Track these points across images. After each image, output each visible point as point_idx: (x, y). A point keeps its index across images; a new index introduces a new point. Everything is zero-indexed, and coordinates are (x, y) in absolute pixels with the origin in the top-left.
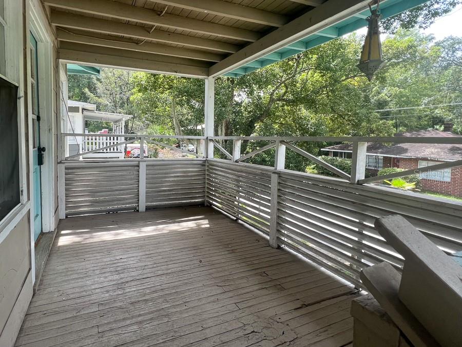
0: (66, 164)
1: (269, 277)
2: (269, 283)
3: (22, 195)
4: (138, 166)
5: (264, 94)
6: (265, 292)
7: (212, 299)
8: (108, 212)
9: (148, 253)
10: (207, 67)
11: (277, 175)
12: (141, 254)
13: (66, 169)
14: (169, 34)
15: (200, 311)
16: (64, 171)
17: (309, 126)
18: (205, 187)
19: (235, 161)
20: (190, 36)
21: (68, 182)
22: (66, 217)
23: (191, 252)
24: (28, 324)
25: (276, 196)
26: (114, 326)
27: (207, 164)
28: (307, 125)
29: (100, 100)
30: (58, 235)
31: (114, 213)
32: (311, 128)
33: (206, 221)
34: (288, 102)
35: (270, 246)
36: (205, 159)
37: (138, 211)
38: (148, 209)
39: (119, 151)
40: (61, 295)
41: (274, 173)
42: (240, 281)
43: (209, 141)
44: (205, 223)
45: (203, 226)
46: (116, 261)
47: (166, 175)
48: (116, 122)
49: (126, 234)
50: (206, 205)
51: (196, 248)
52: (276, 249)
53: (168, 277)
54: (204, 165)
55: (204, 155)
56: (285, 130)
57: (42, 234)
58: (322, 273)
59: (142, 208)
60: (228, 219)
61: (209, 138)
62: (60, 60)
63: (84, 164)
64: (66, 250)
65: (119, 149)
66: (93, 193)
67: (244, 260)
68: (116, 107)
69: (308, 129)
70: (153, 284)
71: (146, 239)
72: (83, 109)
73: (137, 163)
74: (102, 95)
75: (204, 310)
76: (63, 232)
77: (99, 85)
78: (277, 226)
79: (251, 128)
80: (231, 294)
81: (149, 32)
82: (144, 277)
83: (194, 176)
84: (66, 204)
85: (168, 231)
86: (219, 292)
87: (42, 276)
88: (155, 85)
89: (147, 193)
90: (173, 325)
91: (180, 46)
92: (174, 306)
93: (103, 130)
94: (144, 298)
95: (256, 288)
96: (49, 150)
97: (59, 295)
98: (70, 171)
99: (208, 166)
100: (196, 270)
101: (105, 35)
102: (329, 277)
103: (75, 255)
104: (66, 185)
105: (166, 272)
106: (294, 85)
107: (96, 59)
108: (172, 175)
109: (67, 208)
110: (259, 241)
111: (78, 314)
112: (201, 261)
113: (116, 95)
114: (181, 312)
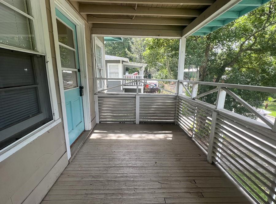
0: (98, 95)
1: (196, 184)
2: (194, 190)
3: (54, 115)
4: (135, 98)
5: (235, 46)
6: (188, 195)
7: (152, 191)
8: (120, 122)
9: (129, 151)
10: (181, 30)
11: (216, 113)
12: (125, 151)
13: (99, 97)
14: (148, 9)
15: (141, 197)
16: (97, 98)
17: (270, 70)
18: (175, 113)
19: (192, 98)
20: (163, 8)
21: (100, 105)
22: (100, 123)
23: (153, 155)
24: (60, 180)
25: (214, 128)
26: (94, 192)
27: (177, 98)
28: (269, 69)
29: (133, 55)
30: (93, 132)
31: (123, 123)
32: (272, 72)
33: (171, 136)
34: (256, 51)
35: (207, 161)
36: (176, 95)
37: (135, 123)
38: (141, 123)
39: (141, 85)
40: (79, 167)
41: (215, 111)
42: (175, 183)
43: (180, 83)
44: (170, 137)
45: (168, 139)
46: (111, 153)
47: (152, 104)
48: (141, 68)
49: (123, 137)
50: (176, 124)
51: (157, 153)
52: (211, 164)
53: (133, 169)
54: (176, 99)
55: (176, 92)
56: (249, 73)
57: (85, 131)
58: (240, 192)
59: (137, 122)
60: (186, 136)
61: (180, 81)
62: (93, 35)
63: (107, 95)
64: (92, 142)
65: (141, 84)
66: (112, 111)
67: (184, 168)
68: (141, 59)
69: (269, 72)
70: (123, 171)
71: (132, 142)
72: (123, 61)
73: (135, 96)
74: (134, 52)
75: (143, 197)
76: (95, 131)
77: (132, 46)
78: (213, 149)
79: (222, 71)
80: (164, 191)
81: (135, 9)
82: (121, 166)
83: (169, 105)
84: (99, 116)
85: (146, 139)
86: (157, 187)
87: (76, 154)
88: (158, 44)
89: (140, 113)
90: (122, 201)
91: (159, 17)
92: (128, 190)
93: (135, 72)
94: (115, 179)
95: (183, 190)
96: (85, 88)
97: (79, 166)
98: (100, 99)
99: (178, 100)
100: (151, 168)
101: (113, 15)
102: (244, 197)
103: (95, 145)
104: (99, 106)
105: (133, 166)
106: (264, 36)
107: (111, 32)
108: (155, 104)
109: (100, 118)
110: (200, 156)
111: (82, 180)
112: (156, 163)
113: (141, 51)
114: (130, 195)
